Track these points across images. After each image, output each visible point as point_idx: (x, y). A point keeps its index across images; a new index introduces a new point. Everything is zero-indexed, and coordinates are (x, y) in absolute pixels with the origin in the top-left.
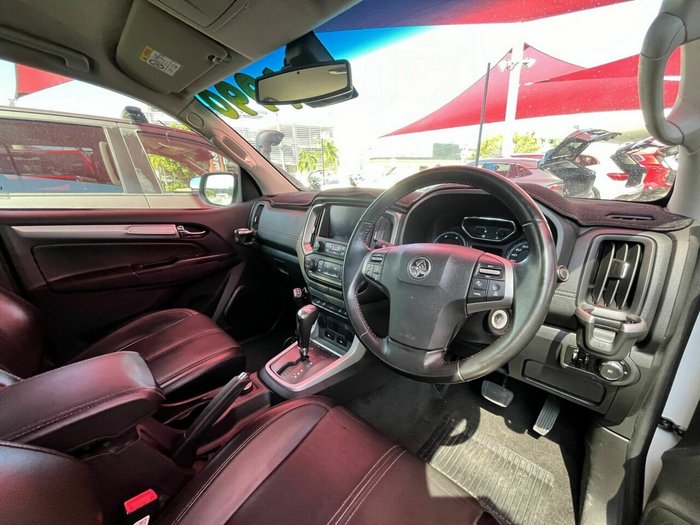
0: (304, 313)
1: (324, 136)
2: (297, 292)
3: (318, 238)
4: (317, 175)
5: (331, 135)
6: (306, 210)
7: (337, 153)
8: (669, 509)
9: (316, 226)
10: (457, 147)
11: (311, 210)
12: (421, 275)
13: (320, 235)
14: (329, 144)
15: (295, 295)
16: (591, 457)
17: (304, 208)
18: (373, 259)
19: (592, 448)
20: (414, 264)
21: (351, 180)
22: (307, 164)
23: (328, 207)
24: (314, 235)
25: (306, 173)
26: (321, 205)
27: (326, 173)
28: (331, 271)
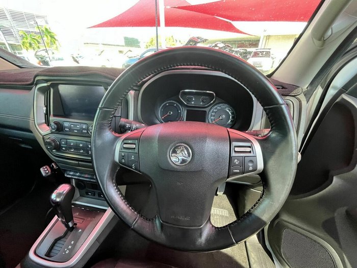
0: (59, 195)
1: (40, 22)
2: (44, 171)
3: (52, 119)
4: (43, 53)
5: (47, 22)
6: (30, 89)
7: (55, 37)
8: (286, 221)
9: (47, 105)
10: (137, 40)
11: (35, 90)
12: (184, 161)
13: (54, 115)
14: (46, 29)
15: (44, 174)
16: (246, 201)
17: (28, 87)
18: (125, 146)
19: (246, 198)
20: (174, 152)
21: (73, 58)
22: (30, 44)
23: (55, 86)
24: (47, 114)
25: (31, 51)
26: (45, 85)
27: (50, 52)
28: (77, 148)
